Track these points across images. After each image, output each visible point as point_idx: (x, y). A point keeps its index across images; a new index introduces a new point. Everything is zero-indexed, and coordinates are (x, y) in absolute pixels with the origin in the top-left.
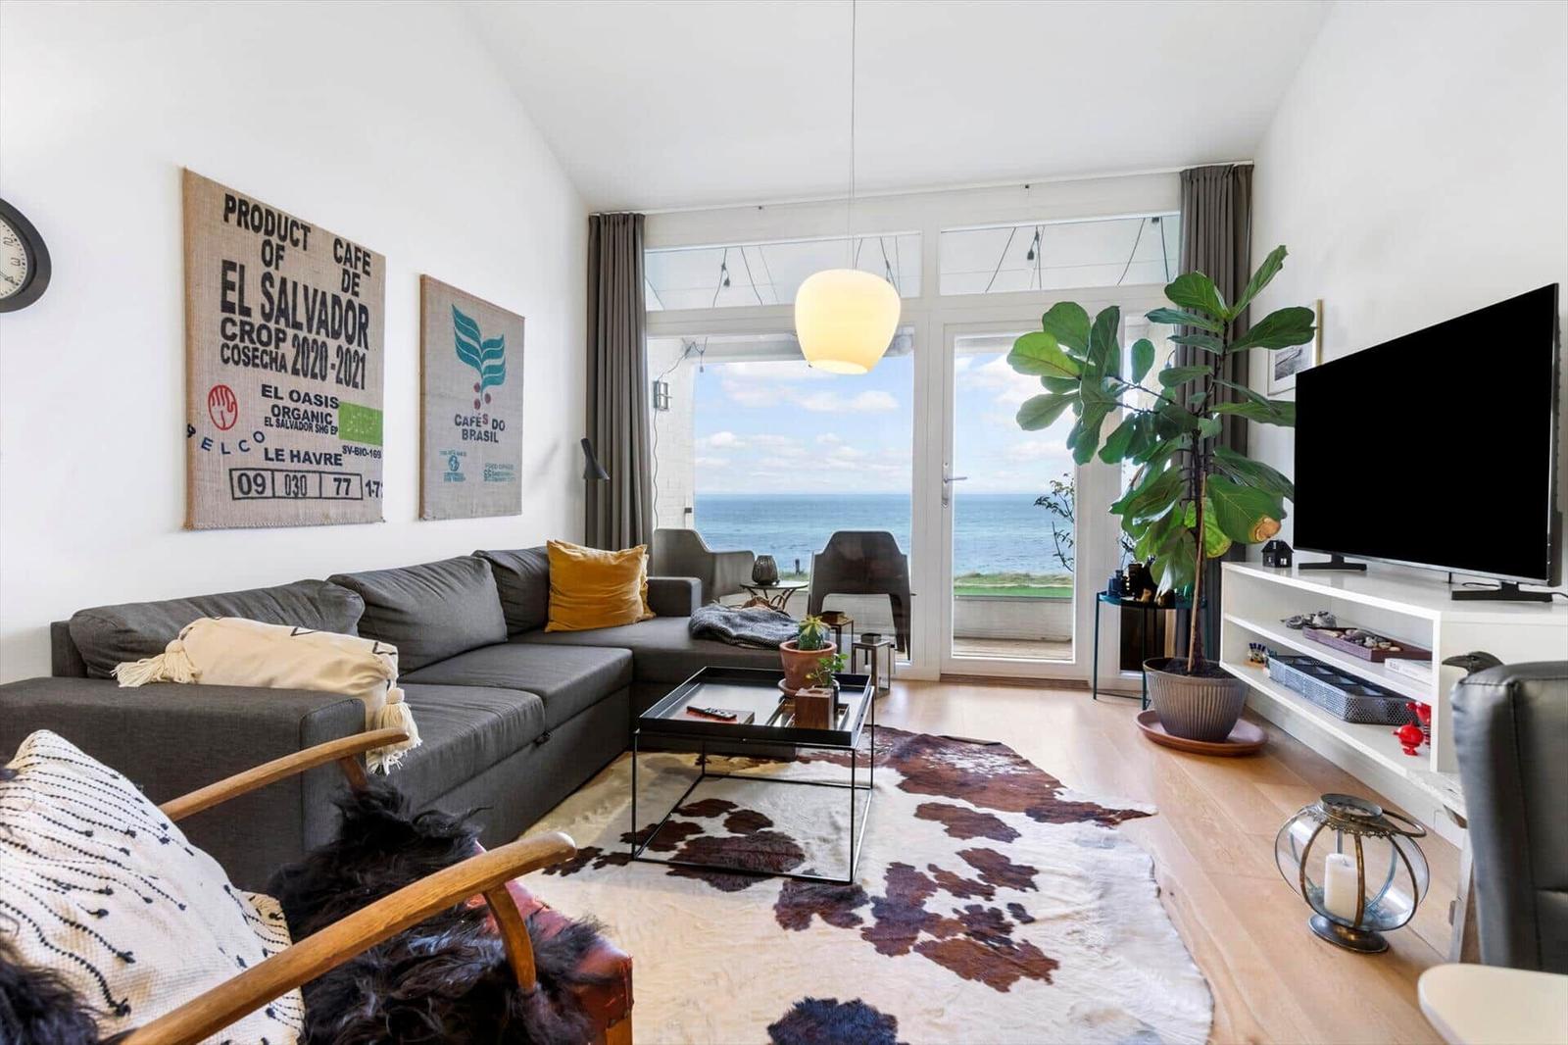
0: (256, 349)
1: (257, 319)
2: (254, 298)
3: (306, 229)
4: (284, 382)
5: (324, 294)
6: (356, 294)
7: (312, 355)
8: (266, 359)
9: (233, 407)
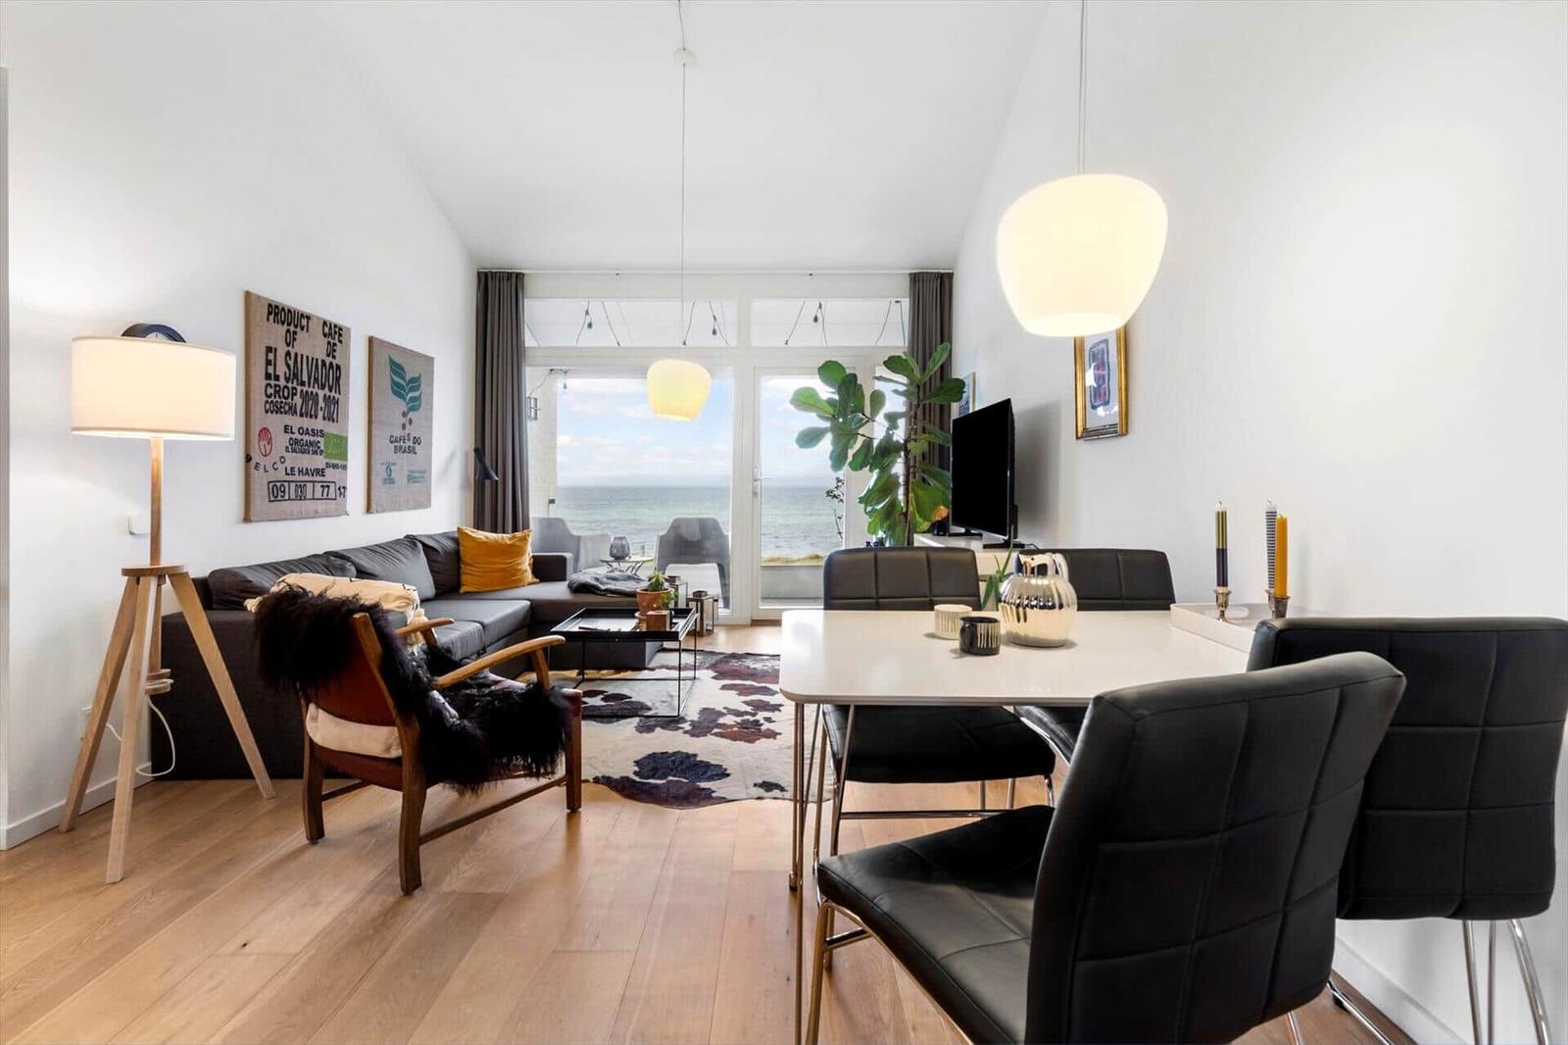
0: (282, 402)
1: (282, 382)
2: (281, 369)
3: (308, 318)
4: (296, 422)
5: (317, 360)
6: (334, 357)
7: (310, 402)
8: (287, 408)
9: (270, 441)
